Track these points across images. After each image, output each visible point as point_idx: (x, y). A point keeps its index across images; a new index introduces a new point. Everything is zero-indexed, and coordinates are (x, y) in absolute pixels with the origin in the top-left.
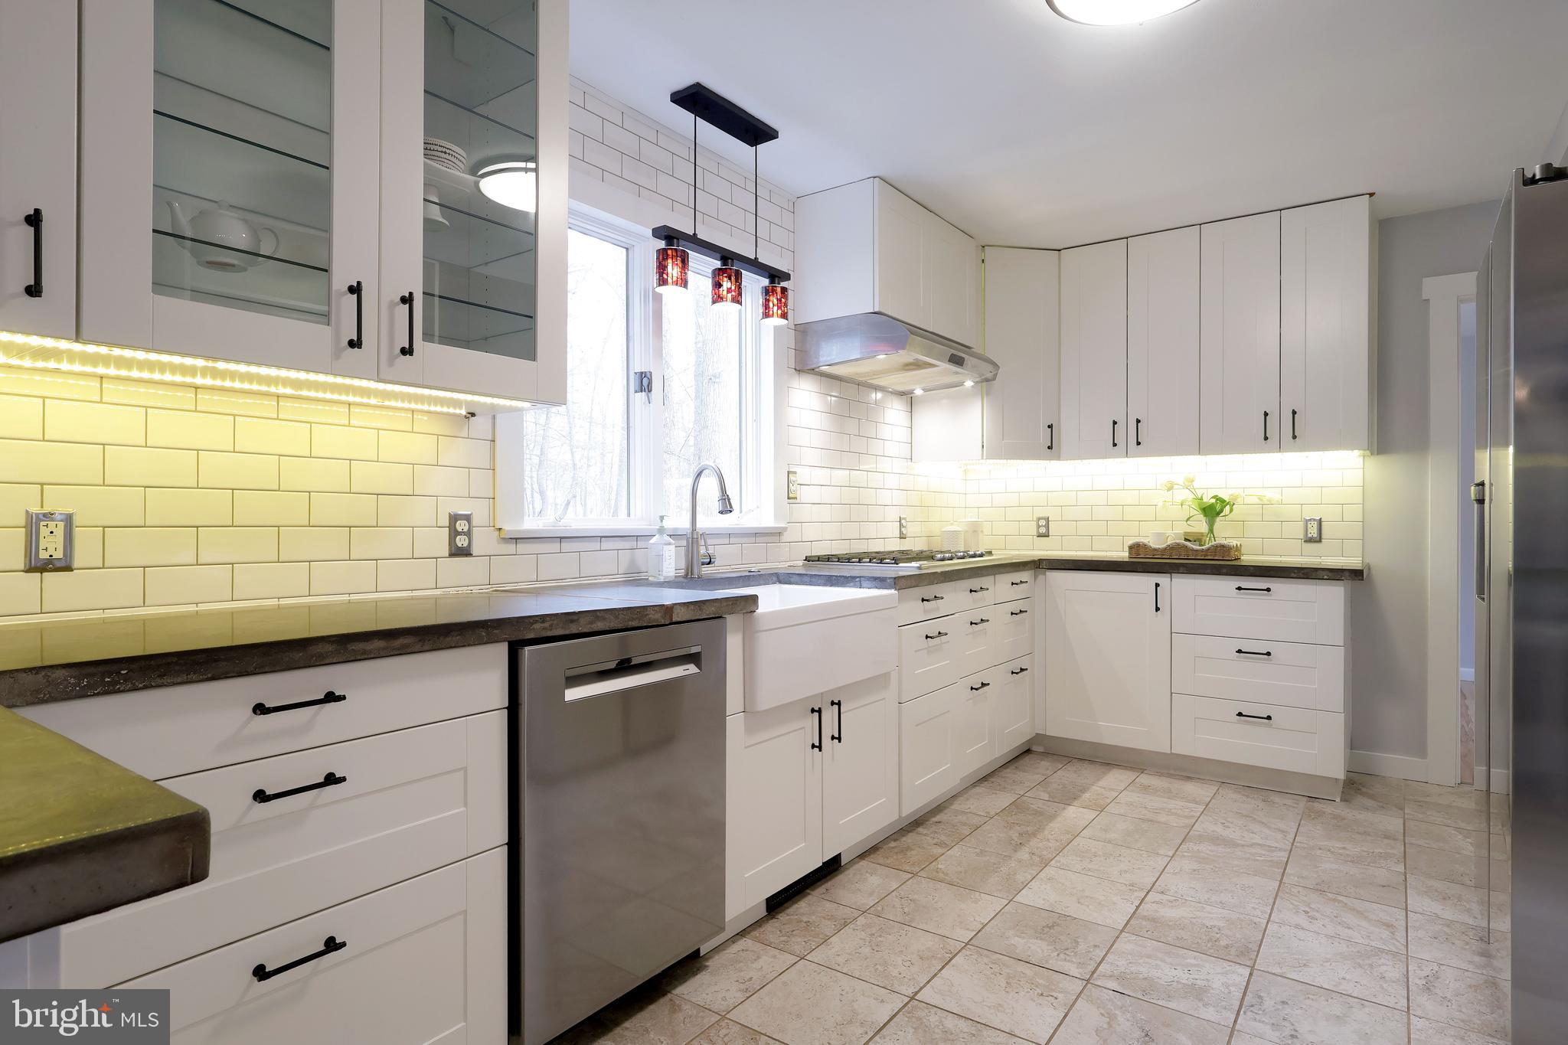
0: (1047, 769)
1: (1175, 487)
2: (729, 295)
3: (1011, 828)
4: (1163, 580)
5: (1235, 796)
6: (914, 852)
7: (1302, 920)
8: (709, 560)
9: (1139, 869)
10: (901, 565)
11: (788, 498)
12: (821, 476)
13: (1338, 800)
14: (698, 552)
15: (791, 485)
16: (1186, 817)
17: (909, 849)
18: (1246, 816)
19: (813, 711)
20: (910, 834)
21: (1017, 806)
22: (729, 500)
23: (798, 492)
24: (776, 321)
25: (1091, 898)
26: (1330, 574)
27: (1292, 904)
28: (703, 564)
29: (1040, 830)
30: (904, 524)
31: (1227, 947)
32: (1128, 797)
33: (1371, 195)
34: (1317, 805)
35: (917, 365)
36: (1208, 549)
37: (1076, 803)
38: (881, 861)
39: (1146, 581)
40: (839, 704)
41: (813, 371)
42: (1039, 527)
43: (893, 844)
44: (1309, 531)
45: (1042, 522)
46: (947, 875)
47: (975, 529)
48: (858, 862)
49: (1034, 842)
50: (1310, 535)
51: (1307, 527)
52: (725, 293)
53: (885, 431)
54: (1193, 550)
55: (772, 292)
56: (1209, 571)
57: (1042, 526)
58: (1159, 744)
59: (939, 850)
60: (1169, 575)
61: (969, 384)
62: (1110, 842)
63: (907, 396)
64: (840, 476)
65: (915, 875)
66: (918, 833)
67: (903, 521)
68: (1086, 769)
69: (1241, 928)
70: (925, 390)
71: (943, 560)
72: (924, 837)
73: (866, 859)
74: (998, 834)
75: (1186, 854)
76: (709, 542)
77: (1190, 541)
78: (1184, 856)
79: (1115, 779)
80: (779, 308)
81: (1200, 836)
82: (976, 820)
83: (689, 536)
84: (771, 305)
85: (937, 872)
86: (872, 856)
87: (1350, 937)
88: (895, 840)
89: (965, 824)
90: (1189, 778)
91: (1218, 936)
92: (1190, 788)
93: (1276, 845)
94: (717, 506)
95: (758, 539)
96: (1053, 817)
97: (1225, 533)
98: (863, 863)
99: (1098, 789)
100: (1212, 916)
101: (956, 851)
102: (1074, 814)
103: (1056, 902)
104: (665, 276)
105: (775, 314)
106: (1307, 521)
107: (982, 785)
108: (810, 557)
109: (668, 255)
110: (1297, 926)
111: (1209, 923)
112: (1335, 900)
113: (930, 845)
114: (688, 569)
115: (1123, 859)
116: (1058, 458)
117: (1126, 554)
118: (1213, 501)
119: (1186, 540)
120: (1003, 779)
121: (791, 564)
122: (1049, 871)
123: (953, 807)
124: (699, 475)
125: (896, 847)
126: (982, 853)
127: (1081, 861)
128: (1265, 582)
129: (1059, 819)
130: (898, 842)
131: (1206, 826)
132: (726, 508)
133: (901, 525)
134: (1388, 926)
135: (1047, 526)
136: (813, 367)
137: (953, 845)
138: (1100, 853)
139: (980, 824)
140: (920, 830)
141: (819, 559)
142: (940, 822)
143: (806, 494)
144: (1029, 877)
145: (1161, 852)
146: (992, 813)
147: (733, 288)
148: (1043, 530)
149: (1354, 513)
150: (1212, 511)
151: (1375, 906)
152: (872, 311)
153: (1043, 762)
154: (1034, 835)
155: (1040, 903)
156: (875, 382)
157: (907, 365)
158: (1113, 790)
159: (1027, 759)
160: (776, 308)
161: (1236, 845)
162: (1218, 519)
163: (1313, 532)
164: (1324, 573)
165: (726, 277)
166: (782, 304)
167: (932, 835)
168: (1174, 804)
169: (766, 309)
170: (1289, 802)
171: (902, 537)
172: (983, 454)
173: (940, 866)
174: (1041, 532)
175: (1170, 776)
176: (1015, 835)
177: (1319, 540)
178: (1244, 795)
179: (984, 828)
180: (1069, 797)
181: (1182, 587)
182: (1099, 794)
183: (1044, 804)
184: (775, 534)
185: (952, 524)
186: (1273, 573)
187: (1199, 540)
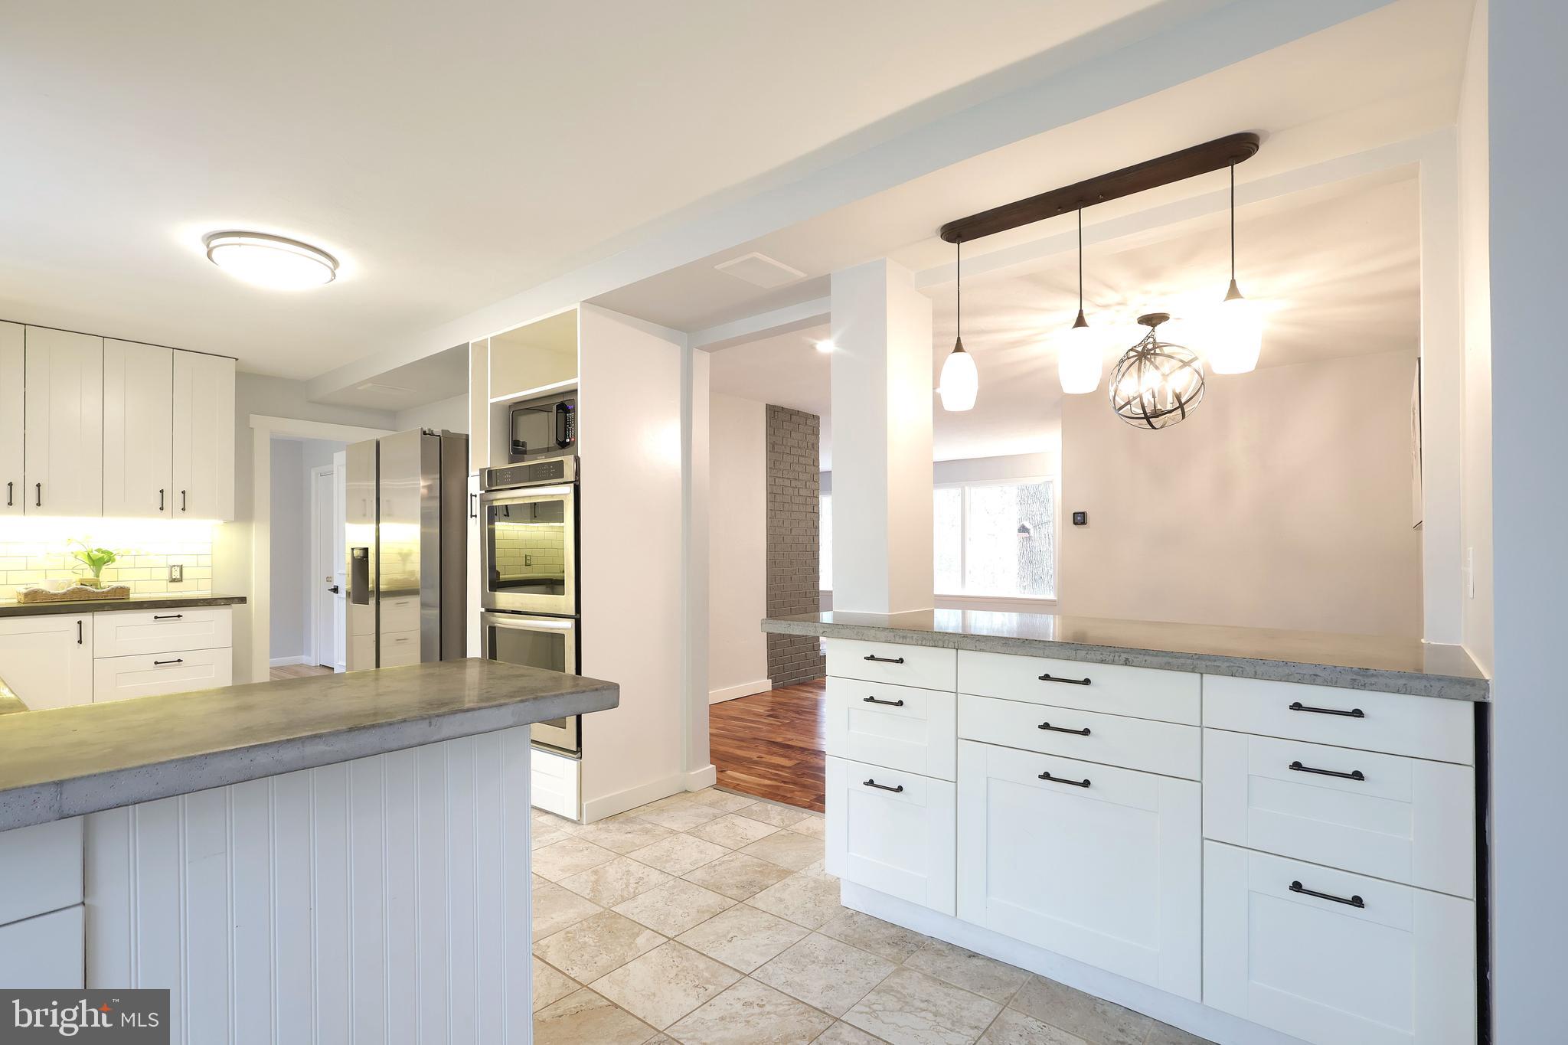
4: (83, 618)
26: (226, 601)
33: (237, 359)
44: (173, 574)
50: (174, 577)
51: (171, 571)
54: (94, 592)
60: (89, 614)
77: (86, 585)
97: (112, 579)
106: (172, 567)
118: (98, 554)
119: (81, 584)
149: (206, 561)
150: (98, 562)
162: (104, 567)
163: (176, 575)
164: (220, 601)
177: (181, 580)
181: (103, 622)
186: (184, 604)
187: (95, 584)
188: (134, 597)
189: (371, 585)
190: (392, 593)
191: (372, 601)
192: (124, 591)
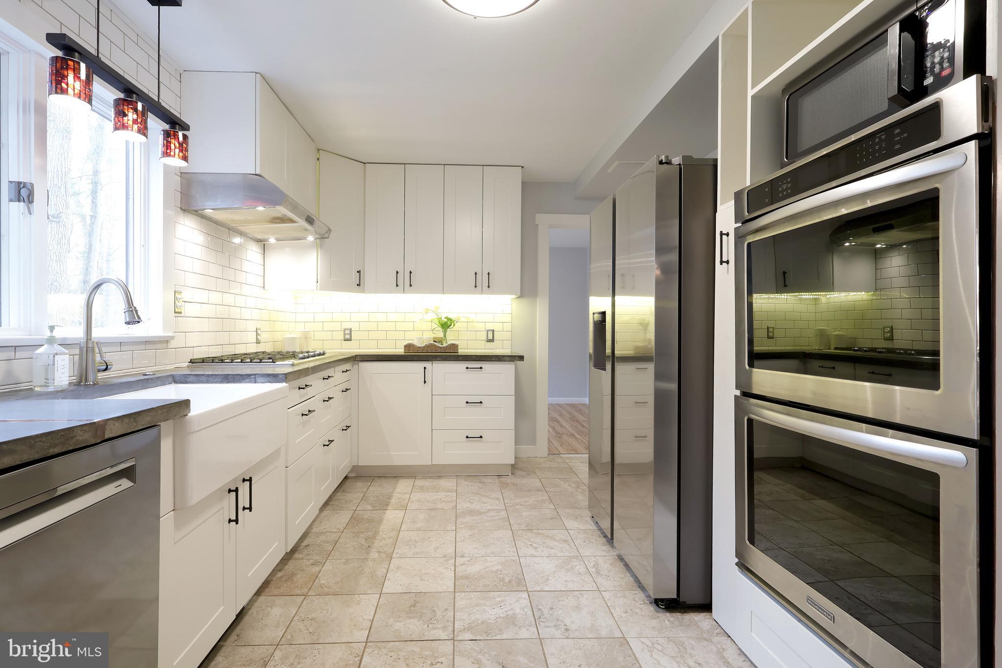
0: (363, 488)
1: (430, 311)
2: (135, 127)
3: (358, 537)
4: (428, 365)
5: (467, 483)
6: (298, 576)
7: (531, 551)
8: (105, 367)
9: (443, 543)
10: (277, 363)
11: (175, 312)
12: (202, 296)
13: (510, 475)
14: (94, 360)
15: (177, 302)
16: (450, 502)
17: (293, 574)
18: (478, 494)
19: (230, 491)
20: (290, 562)
21: (355, 520)
22: (136, 311)
23: (183, 308)
24: (176, 162)
25: (427, 574)
26: (510, 358)
27: (523, 542)
28: (99, 371)
29: (376, 533)
30: (259, 333)
31: (510, 582)
32: (416, 496)
33: (522, 167)
34: (503, 479)
35: (282, 220)
36: (447, 346)
37: (389, 507)
38: (276, 592)
39: (418, 366)
40: (250, 480)
41: (198, 214)
42: (345, 334)
43: (279, 574)
45: (347, 332)
46: (329, 587)
47: (306, 336)
48: (257, 599)
49: (377, 543)
50: (489, 338)
51: (488, 334)
52: (130, 123)
53: (246, 266)
54: (439, 347)
55: (174, 136)
56: (452, 359)
57: (347, 334)
58: (424, 460)
59: (316, 569)
60: (431, 362)
61: (311, 238)
62: (419, 530)
63: (262, 243)
64: (215, 297)
65: (306, 595)
66: (296, 559)
67: (258, 331)
68: (385, 483)
69: (510, 566)
70: (278, 240)
71: (304, 358)
72: (301, 561)
73: (262, 594)
74: (351, 544)
75: (461, 526)
76: (104, 350)
77: (436, 342)
78: (461, 528)
79: (403, 487)
80: (181, 151)
81: (463, 512)
82: (333, 537)
83: (83, 345)
84: (172, 146)
85: (321, 587)
86: (267, 590)
87: (555, 554)
88: (280, 571)
89: (327, 542)
90: (440, 477)
91: (502, 576)
92: (444, 483)
93: (498, 508)
94: (122, 317)
95: (148, 347)
96: (380, 521)
97: (451, 338)
98: (262, 599)
99: (398, 494)
100: (493, 563)
101: (328, 566)
102: (392, 516)
103: (409, 584)
104: (64, 85)
105: (177, 156)
106: (488, 331)
107: (327, 509)
108: (194, 359)
109: (68, 65)
110: (532, 556)
111: (494, 569)
112: (538, 534)
113: (308, 567)
114: (81, 377)
115: (432, 540)
116: (363, 291)
117: (403, 350)
118: (446, 320)
119: (434, 341)
120: (339, 501)
121: (177, 365)
122: (395, 562)
123: (313, 531)
124: (98, 286)
125: (282, 576)
126: (347, 561)
127: (409, 548)
128: (478, 364)
129: (385, 522)
130: (283, 571)
131: (463, 505)
132: (133, 318)
133: (257, 334)
134: (566, 541)
135: (350, 334)
136: (195, 209)
137: (324, 561)
138: (418, 539)
139: (337, 539)
140: (296, 555)
141: (203, 361)
142: (308, 545)
143: (189, 310)
144: (385, 571)
145: (449, 528)
146: (342, 528)
147: (139, 120)
148: (348, 337)
149: (508, 327)
150: (446, 325)
151: (555, 531)
152: (254, 173)
153: (358, 483)
154: (374, 537)
155: (399, 589)
156: (242, 228)
157: (275, 218)
158: (405, 493)
159: (348, 483)
160: (177, 151)
161: (482, 513)
162: (448, 330)
163: (490, 337)
164: (506, 358)
165: (132, 108)
166: (183, 148)
167: (307, 558)
168: (441, 495)
169: (167, 149)
170: (490, 481)
171: (258, 342)
172: (317, 286)
173: (322, 582)
174: (346, 337)
175: (431, 477)
176: (363, 541)
177: (493, 341)
178: (470, 481)
179: (340, 541)
180: (383, 504)
181: (438, 369)
182: (399, 498)
183: (371, 513)
184: (164, 341)
185: (291, 333)
186: (483, 359)
187: (441, 342)
188: (461, 351)
189: (608, 351)
190: (626, 359)
191: (609, 366)
192: (454, 347)
